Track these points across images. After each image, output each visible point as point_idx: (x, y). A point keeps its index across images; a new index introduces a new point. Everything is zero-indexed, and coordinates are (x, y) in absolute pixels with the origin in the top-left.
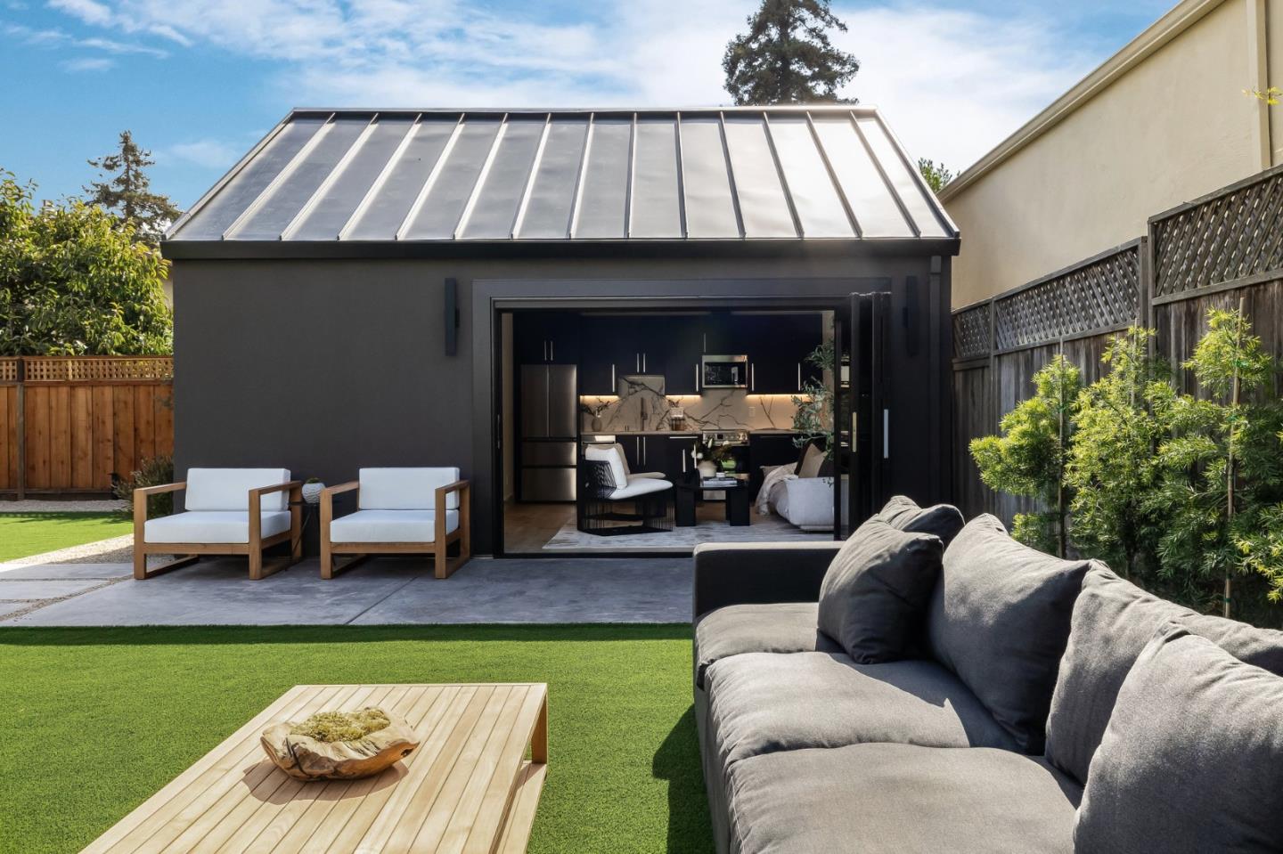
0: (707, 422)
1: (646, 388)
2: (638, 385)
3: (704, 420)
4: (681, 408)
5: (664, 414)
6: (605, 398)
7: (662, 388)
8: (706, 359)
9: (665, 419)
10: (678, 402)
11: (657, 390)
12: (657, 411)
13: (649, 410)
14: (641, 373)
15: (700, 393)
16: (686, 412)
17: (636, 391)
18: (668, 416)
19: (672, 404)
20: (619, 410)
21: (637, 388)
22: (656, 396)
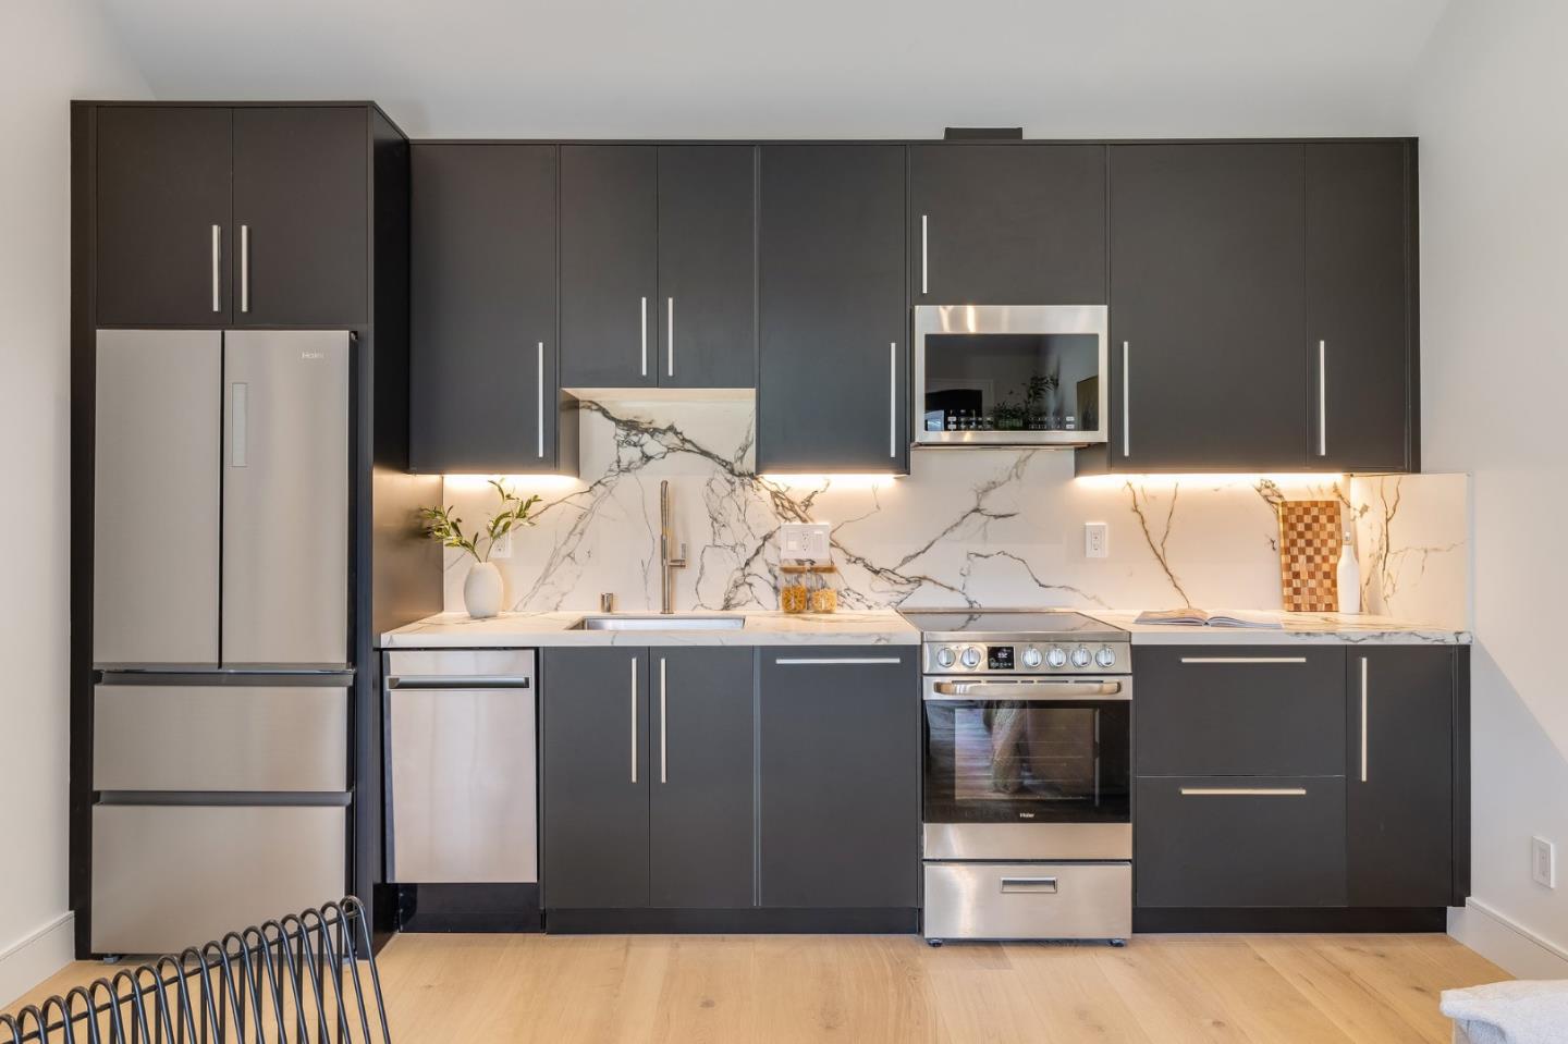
0: (920, 580)
1: (686, 445)
2: (653, 432)
3: (909, 570)
4: (822, 524)
5: (752, 546)
6: (522, 484)
7: (744, 449)
8: (935, 319)
9: (758, 567)
10: (808, 503)
11: (730, 457)
12: (727, 537)
13: (695, 532)
14: (657, 379)
15: (902, 465)
16: (839, 537)
17: (647, 458)
18: (769, 552)
19: (784, 505)
20: (577, 530)
21: (652, 446)
22: (722, 475)
